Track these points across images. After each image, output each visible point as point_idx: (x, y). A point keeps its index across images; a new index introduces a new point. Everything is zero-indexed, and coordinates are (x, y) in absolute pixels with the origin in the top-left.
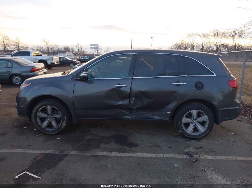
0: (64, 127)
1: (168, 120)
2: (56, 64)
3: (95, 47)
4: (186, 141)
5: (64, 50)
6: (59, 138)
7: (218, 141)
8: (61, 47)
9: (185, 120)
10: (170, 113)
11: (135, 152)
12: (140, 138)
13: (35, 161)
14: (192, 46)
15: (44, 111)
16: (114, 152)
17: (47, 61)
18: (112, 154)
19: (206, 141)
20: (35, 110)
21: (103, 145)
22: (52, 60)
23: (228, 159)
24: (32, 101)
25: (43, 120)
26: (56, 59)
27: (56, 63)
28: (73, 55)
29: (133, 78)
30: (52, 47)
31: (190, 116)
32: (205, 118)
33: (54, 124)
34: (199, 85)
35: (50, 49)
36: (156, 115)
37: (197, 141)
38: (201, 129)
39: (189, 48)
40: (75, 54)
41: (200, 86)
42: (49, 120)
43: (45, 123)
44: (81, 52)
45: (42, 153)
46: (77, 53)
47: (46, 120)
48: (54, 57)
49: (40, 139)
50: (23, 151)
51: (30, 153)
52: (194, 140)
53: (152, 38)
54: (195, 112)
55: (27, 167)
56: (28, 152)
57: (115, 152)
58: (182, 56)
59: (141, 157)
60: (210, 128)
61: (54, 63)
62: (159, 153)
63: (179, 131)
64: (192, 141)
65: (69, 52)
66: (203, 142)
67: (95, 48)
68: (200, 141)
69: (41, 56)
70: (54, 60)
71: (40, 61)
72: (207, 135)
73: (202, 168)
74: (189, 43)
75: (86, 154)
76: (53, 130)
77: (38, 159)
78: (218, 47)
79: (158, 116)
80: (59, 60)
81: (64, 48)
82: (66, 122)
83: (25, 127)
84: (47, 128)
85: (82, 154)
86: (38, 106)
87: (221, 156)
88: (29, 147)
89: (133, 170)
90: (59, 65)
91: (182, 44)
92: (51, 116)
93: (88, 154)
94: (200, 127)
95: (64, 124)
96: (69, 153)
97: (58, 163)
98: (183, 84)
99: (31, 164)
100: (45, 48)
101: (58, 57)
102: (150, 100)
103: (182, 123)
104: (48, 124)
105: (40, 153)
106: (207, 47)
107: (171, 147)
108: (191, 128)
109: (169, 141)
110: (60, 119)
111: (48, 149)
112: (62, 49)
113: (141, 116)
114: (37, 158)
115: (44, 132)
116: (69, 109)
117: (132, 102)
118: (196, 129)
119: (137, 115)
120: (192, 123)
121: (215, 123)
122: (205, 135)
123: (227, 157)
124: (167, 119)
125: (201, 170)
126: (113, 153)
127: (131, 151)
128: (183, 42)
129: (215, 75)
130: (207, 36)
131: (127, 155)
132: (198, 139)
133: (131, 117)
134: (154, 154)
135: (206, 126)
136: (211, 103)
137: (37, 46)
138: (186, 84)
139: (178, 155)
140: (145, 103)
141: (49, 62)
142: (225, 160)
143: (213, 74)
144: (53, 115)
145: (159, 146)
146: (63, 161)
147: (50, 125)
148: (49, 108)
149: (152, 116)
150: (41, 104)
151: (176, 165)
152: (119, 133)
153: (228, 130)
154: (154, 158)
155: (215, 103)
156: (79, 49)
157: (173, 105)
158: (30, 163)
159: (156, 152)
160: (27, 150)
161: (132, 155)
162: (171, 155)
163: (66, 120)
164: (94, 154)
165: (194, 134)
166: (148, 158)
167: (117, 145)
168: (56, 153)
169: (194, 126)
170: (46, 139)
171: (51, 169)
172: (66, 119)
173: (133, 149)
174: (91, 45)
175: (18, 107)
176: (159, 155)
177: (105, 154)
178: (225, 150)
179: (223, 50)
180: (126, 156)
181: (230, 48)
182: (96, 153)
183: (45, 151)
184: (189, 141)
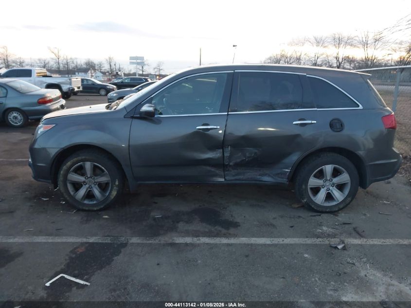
0: (115, 197)
1: (285, 182)
2: (78, 92)
3: (138, 61)
4: (315, 216)
5: (85, 66)
6: (106, 217)
7: (365, 215)
8: (81, 62)
9: (313, 182)
10: (289, 170)
11: (236, 236)
12: (239, 212)
13: (74, 256)
14: (298, 59)
15: (80, 170)
16: (203, 237)
17: (62, 85)
18: (200, 240)
19: (346, 214)
20: (63, 170)
21: (181, 226)
22: (70, 84)
23: (385, 244)
24: (58, 154)
25: (77, 186)
26: (76, 83)
27: (76, 89)
28: (101, 74)
29: (228, 114)
30: (65, 61)
31: (321, 175)
32: (345, 177)
33: (97, 192)
34: (336, 125)
35: (62, 65)
36: (265, 175)
37: (332, 215)
38: (338, 196)
39: (293, 62)
40: (104, 73)
41: (338, 126)
42: (87, 186)
43: (82, 192)
44: (114, 70)
45: (84, 242)
46: (108, 72)
47: (82, 186)
48: (74, 79)
49: (75, 218)
50: (50, 240)
51: (63, 243)
52: (326, 215)
53: (234, 46)
54: (328, 169)
55: (63, 266)
56: (59, 241)
57: (205, 237)
58: (307, 76)
59: (248, 245)
60: (352, 195)
61: (74, 89)
62: (275, 237)
63: (303, 199)
64: (325, 216)
65: (95, 70)
66: (342, 217)
67: (138, 64)
68: (337, 216)
69: (51, 77)
70: (73, 83)
71: (50, 86)
72: (347, 205)
73: (349, 260)
74: (294, 54)
75: (157, 241)
76: (95, 202)
77: (78, 253)
78: (340, 60)
79: (269, 176)
80: (82, 84)
81: (86, 64)
82: (117, 188)
83: (45, 199)
84: (84, 200)
85: (151, 242)
86: (69, 163)
87: (374, 240)
88: (58, 232)
89: (239, 266)
90: (81, 92)
91: (282, 56)
92: (91, 179)
93: (159, 241)
94: (336, 193)
95: (114, 193)
96: (128, 241)
97: (114, 258)
98: (312, 123)
99: (68, 261)
100: (53, 64)
101: (80, 79)
102: (256, 151)
103: (309, 187)
104: (86, 193)
105: (79, 242)
106: (322, 61)
107: (292, 227)
108: (322, 194)
109: (286, 217)
110: (107, 184)
111: (93, 235)
112: (82, 65)
113: (241, 177)
114: (76, 251)
115: (81, 207)
116: (123, 166)
117: (227, 154)
118: (329, 197)
119: (234, 176)
120: (323, 186)
121: (360, 186)
122: (344, 206)
123: (384, 241)
124: (284, 180)
125: (348, 263)
126: (201, 238)
127: (230, 234)
128: (283, 53)
129: (361, 107)
130: (322, 43)
131: (225, 241)
132: (333, 212)
133: (225, 179)
134: (267, 239)
135: (347, 191)
136: (356, 154)
137: (39, 60)
138: (315, 122)
139: (306, 239)
140: (248, 154)
141: (65, 88)
142: (381, 245)
143: (358, 106)
144: (96, 178)
145: (273, 226)
146: (121, 255)
147: (90, 195)
148: (88, 166)
149: (258, 177)
150: (75, 159)
151: (306, 255)
152: (204, 205)
153: (377, 197)
154: (269, 245)
155: (361, 153)
156: (110, 65)
157: (295, 158)
158: (66, 260)
159: (270, 235)
160: (57, 237)
161: (232, 241)
162: (295, 239)
163: (118, 186)
164: (170, 241)
165: (327, 204)
166: (259, 245)
167: (204, 224)
168: (106, 242)
169: (327, 192)
170: (85, 219)
171: (103, 269)
172: (117, 183)
173: (232, 231)
174: (131, 58)
175: (34, 166)
176: (276, 241)
177: (188, 240)
178: (379, 230)
179: (347, 65)
180: (223, 244)
181: (358, 63)
182: (174, 240)
183: (87, 238)
184: (320, 215)
